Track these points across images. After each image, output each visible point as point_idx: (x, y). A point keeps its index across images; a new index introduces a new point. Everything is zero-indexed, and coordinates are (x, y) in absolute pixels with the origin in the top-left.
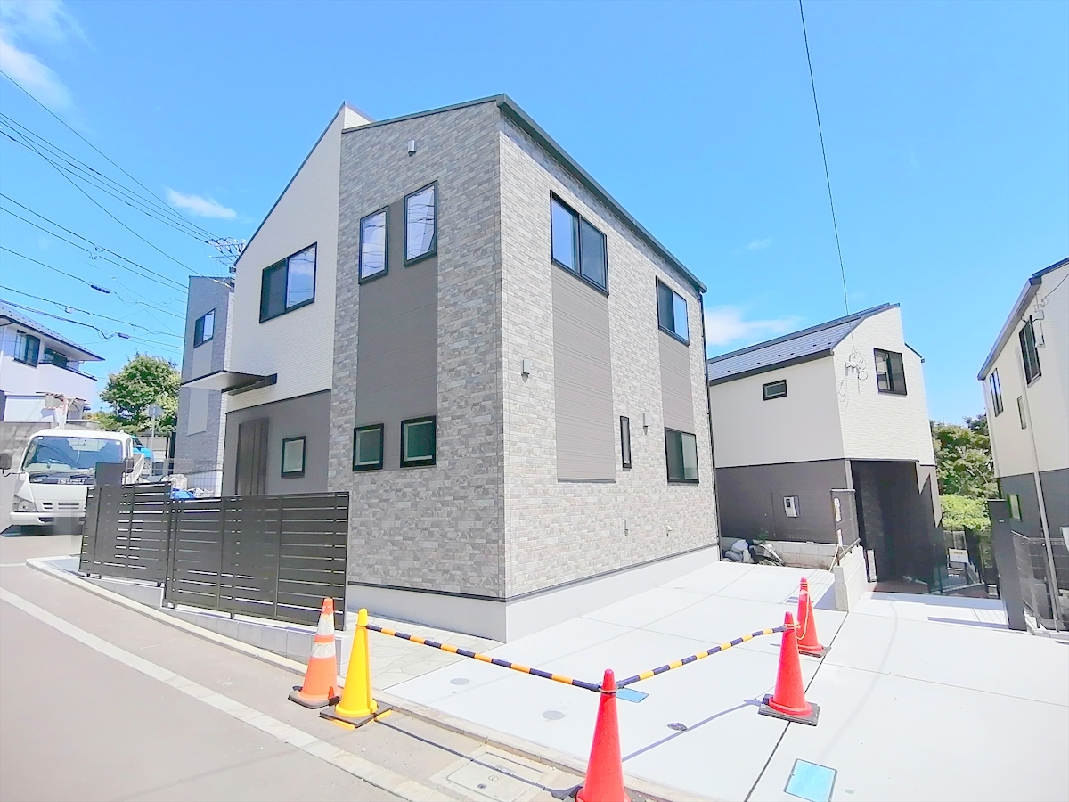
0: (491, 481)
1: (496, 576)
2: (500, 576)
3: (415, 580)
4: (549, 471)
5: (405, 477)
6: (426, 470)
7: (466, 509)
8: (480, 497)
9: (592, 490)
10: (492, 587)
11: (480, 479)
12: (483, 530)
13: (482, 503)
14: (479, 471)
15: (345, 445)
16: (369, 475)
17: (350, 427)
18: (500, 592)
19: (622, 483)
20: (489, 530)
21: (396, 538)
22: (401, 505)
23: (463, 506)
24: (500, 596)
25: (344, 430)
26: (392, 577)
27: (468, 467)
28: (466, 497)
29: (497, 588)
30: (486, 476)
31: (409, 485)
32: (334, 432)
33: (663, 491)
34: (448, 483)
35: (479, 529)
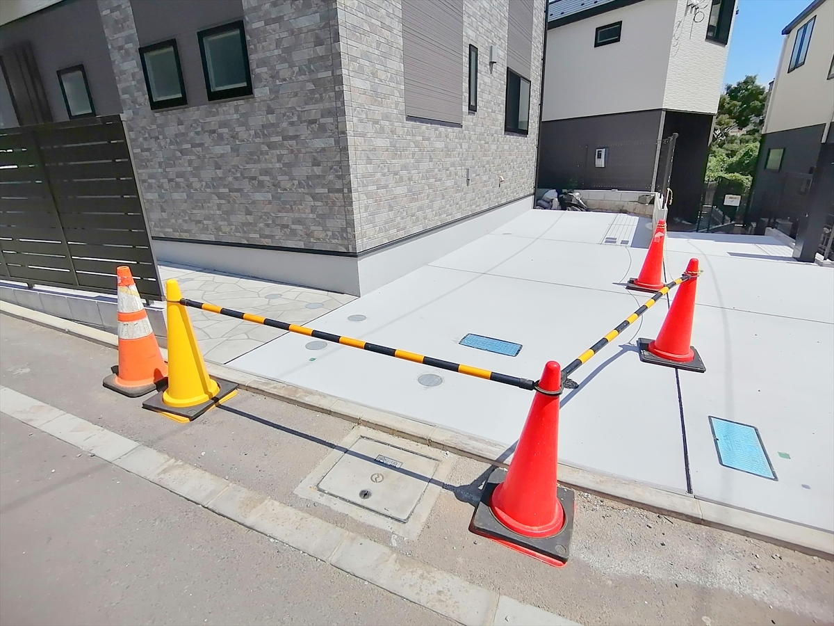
0: (327, 113)
1: (344, 230)
2: (349, 230)
3: (251, 235)
4: (397, 104)
5: (217, 113)
6: (240, 103)
7: (299, 151)
8: (316, 135)
9: (440, 133)
10: (340, 242)
11: (314, 110)
12: (324, 176)
13: (319, 143)
14: (312, 99)
15: (133, 75)
16: (173, 114)
17: (133, 47)
18: (350, 246)
19: (467, 129)
20: (331, 177)
21: (222, 190)
22: (219, 150)
23: (295, 148)
24: (351, 251)
25: (127, 53)
26: (225, 233)
27: (296, 95)
28: (297, 136)
29: (346, 242)
30: (320, 106)
31: (223, 124)
32: (116, 56)
33: (500, 140)
34: (272, 119)
35: (318, 177)
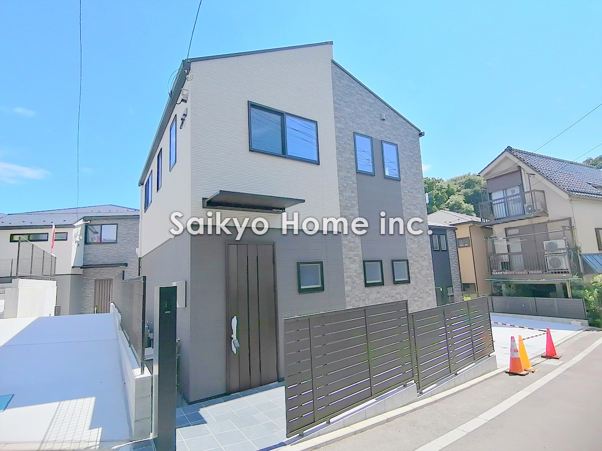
5: (396, 289)
6: (405, 286)
7: (423, 302)
14: (426, 285)
15: (356, 271)
16: (376, 289)
17: (359, 259)
25: (354, 261)
27: (422, 284)
28: (423, 297)
30: (429, 288)
31: (398, 294)
32: (346, 261)
34: (415, 291)
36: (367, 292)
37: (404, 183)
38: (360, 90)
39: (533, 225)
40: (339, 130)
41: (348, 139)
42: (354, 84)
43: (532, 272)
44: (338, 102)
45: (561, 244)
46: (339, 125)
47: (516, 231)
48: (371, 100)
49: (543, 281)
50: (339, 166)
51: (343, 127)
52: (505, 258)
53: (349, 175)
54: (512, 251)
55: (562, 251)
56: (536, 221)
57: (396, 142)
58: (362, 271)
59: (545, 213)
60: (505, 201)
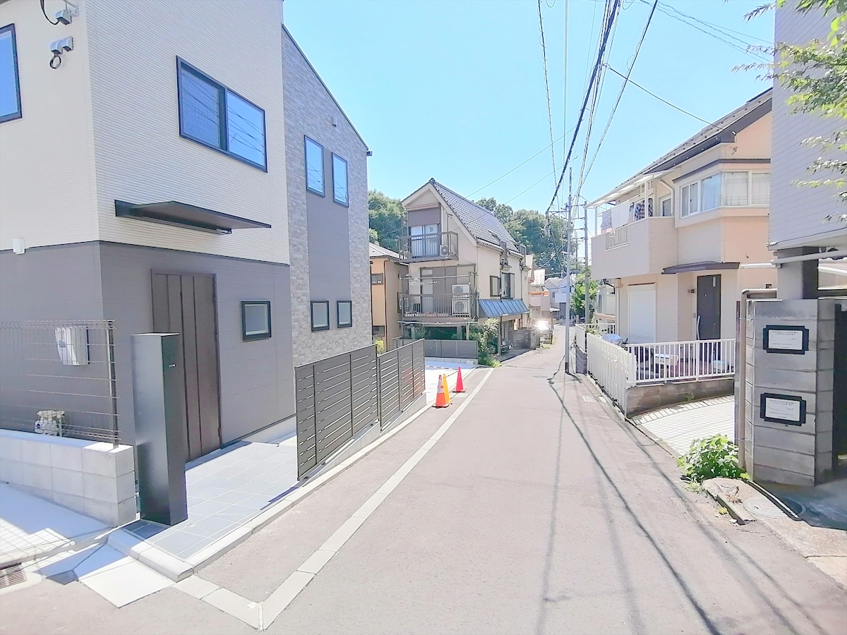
5: (339, 333)
15: (303, 313)
16: (322, 334)
17: (307, 300)
25: (302, 301)
31: (341, 338)
32: (294, 301)
36: (313, 338)
37: (352, 210)
38: (312, 78)
39: (445, 268)
40: (289, 128)
41: (299, 144)
42: (306, 68)
43: (440, 315)
44: (288, 87)
45: (466, 288)
46: (288, 121)
47: (430, 272)
48: (323, 95)
49: (449, 324)
50: (288, 177)
51: (293, 124)
52: (418, 300)
53: (299, 192)
54: (424, 293)
55: (466, 296)
56: (448, 263)
57: (346, 158)
58: (309, 313)
59: (456, 257)
60: (424, 238)
